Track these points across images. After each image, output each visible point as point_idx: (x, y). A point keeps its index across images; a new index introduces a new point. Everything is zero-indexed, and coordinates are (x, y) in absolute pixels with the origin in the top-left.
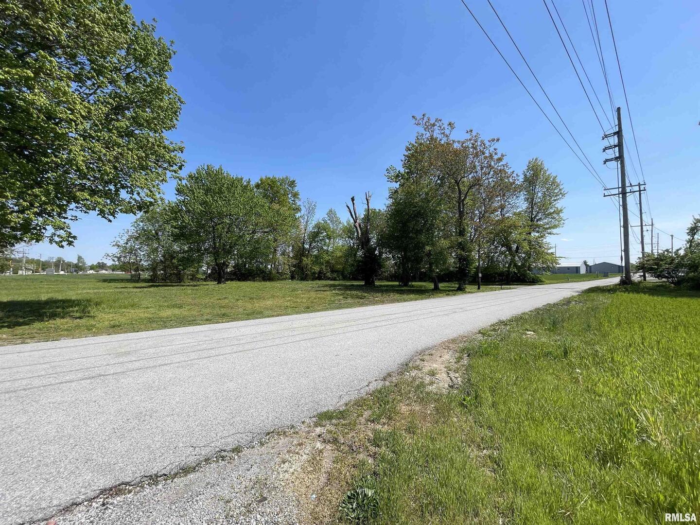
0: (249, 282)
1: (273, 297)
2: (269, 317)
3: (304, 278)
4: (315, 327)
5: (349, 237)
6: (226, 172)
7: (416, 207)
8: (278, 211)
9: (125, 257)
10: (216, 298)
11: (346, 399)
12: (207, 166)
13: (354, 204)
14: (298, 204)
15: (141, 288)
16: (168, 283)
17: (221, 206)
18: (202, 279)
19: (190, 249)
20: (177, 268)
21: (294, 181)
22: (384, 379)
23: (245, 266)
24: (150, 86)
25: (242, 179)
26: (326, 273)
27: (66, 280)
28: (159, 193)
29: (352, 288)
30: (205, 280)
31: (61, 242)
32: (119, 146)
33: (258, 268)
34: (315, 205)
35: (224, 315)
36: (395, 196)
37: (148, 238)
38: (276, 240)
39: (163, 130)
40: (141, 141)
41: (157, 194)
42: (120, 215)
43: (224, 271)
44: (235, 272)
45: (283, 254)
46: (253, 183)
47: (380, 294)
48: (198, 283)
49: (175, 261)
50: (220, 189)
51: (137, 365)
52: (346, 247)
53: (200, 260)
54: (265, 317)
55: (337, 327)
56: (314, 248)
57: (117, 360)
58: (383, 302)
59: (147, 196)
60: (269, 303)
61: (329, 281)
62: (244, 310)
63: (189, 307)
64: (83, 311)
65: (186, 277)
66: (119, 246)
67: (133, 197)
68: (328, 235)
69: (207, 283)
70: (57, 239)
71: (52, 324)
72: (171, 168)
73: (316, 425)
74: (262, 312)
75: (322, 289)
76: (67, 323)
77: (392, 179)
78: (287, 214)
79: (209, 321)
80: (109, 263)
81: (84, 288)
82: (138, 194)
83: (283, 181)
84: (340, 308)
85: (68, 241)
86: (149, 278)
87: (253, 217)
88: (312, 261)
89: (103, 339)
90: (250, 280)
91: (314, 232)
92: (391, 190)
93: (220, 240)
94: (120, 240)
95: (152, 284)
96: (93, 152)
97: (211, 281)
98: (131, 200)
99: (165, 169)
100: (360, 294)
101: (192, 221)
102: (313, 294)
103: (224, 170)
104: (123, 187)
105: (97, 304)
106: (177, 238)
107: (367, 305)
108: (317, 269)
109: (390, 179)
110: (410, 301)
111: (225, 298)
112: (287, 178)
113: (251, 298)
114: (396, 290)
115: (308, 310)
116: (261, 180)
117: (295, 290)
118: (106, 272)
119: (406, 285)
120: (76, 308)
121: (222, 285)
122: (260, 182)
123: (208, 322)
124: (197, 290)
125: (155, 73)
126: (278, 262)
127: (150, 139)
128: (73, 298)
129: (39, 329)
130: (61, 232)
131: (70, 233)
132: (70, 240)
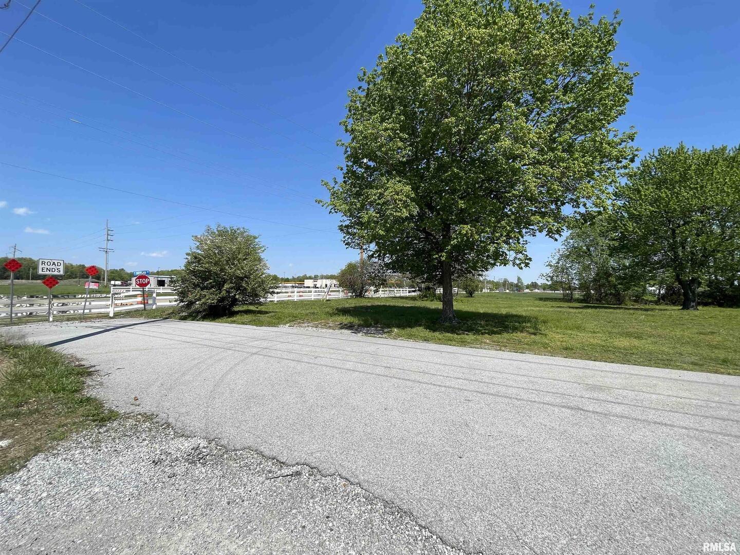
9: (557, 276)
15: (577, 308)
16: (604, 304)
17: (687, 199)
18: (651, 301)
19: (635, 264)
20: (615, 287)
27: (513, 297)
30: (657, 303)
31: (520, 264)
37: (579, 256)
44: (712, 294)
48: (647, 307)
49: (612, 279)
50: (683, 175)
53: (648, 278)
63: (653, 340)
64: (535, 328)
65: (627, 298)
66: (551, 266)
70: (518, 262)
71: (519, 335)
76: (526, 337)
80: (540, 282)
81: (528, 306)
86: (582, 298)
94: (552, 259)
95: (586, 304)
101: (639, 228)
105: (544, 322)
106: (613, 251)
111: (713, 333)
118: (539, 291)
120: (529, 325)
121: (692, 312)
128: (524, 314)
129: (508, 340)
130: (520, 256)
131: (527, 256)
132: (527, 261)
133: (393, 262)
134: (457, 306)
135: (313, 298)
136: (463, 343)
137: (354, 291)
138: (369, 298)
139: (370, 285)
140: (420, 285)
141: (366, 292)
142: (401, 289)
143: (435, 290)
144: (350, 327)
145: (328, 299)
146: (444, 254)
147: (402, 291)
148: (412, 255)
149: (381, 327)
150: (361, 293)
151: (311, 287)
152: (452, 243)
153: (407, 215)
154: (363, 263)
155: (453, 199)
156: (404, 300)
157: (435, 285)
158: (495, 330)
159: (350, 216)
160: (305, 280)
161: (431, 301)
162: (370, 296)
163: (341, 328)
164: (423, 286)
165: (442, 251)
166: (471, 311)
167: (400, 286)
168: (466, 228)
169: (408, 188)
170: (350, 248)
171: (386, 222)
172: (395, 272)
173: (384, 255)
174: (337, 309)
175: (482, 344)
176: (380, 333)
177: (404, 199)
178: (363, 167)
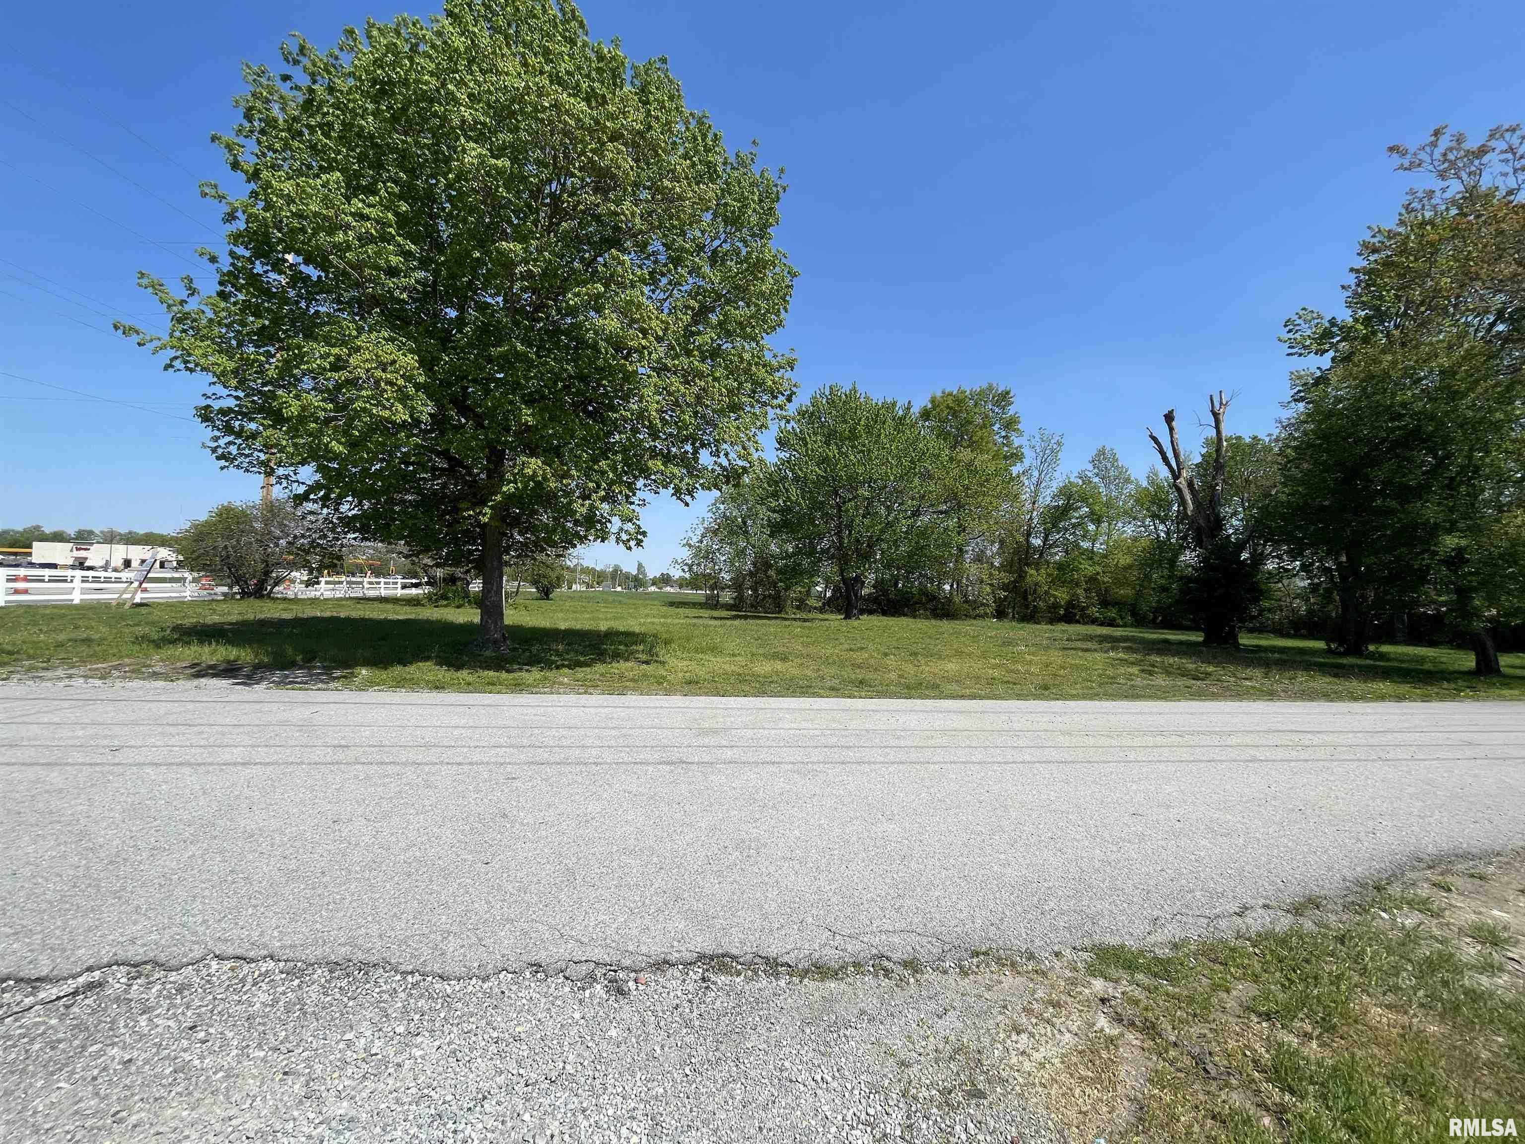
0: (903, 618)
1: (959, 654)
2: (953, 697)
3: (1029, 616)
4: (1070, 734)
5: (1154, 516)
6: (863, 395)
7: (1400, 417)
8: (970, 464)
9: (699, 565)
10: (847, 646)
11: (1171, 931)
12: (831, 388)
13: (1171, 429)
14: (1016, 444)
15: (721, 618)
17: (854, 465)
18: (815, 608)
19: (798, 552)
20: (775, 584)
21: (1008, 393)
22: (1297, 910)
23: (896, 585)
24: (746, 260)
25: (894, 404)
26: (1088, 607)
27: (625, 600)
28: (757, 450)
29: (1164, 648)
30: (821, 610)
31: (628, 541)
32: (701, 375)
33: (923, 592)
34: (1059, 443)
35: (861, 682)
36: (1314, 395)
37: (732, 533)
38: (962, 529)
39: (764, 335)
40: (731, 362)
41: (752, 450)
42: (700, 494)
43: (856, 596)
44: (876, 598)
45: (979, 558)
46: (916, 410)
47: (1258, 673)
48: (810, 616)
49: (771, 573)
50: (853, 430)
51: (729, 754)
52: (1145, 543)
53: (813, 573)
54: (947, 697)
55: (1129, 743)
56: (1055, 545)
57: (700, 742)
58: (1271, 695)
59: (739, 457)
60: (952, 666)
61: (1094, 627)
62: (900, 676)
63: (799, 661)
64: (650, 652)
65: (789, 602)
66: (690, 546)
67: (719, 461)
68: (1092, 513)
69: (826, 616)
70: (624, 537)
71: (623, 666)
72: (775, 402)
73: (1092, 971)
74: (936, 687)
75: (1079, 644)
76: (632, 669)
77: (1305, 347)
78: (991, 468)
79: (835, 691)
80: (676, 573)
81: (647, 616)
82: (726, 455)
83: (980, 396)
84: (1133, 696)
85: (637, 539)
86: (732, 602)
87: (916, 481)
88: (1049, 575)
89: (677, 700)
90: (905, 615)
91: (1055, 507)
92: (1300, 377)
93: (850, 532)
94: (692, 535)
95: (735, 613)
96: (670, 394)
97: (832, 612)
98: (716, 467)
99: (765, 404)
100: (1191, 666)
101: (803, 498)
102: (1056, 657)
103: (861, 390)
104: (703, 445)
105: (667, 643)
106: (775, 529)
107: (1214, 697)
108: (1062, 595)
109: (1298, 348)
110: (1371, 700)
111: (862, 649)
112: (990, 388)
113: (915, 654)
114: (1316, 664)
115: (1047, 693)
116: (933, 401)
117: (1010, 644)
118: (673, 590)
119: (1356, 650)
120: (641, 647)
121: (854, 623)
122: (930, 406)
123: (833, 693)
124: (810, 628)
125: (753, 235)
126: (968, 579)
127: (747, 356)
128: (637, 630)
129: (602, 675)
130: (629, 526)
131: (639, 527)
132: (638, 537)
133: (364, 515)
134: (511, 617)
135: (77, 598)
136: (518, 687)
137: (238, 580)
138: (285, 599)
139: (293, 566)
140: (431, 572)
141: (276, 584)
142: (382, 580)
143: (468, 584)
144: (229, 671)
145: (137, 600)
146: (487, 510)
147: (385, 583)
148: (416, 505)
149: (324, 668)
150: (261, 585)
151: (65, 567)
152: (505, 489)
153: (407, 417)
154: (271, 509)
155: (511, 403)
156: (389, 606)
157: (468, 571)
158: (582, 659)
159: (236, 389)
160: (35, 544)
161: (458, 607)
162: (290, 594)
163: (198, 675)
164: (439, 573)
165: (484, 503)
166: (542, 626)
167: (378, 572)
168: (534, 465)
169: (411, 360)
170: (231, 468)
171: (349, 425)
172: (367, 539)
173: (341, 497)
174: (176, 628)
175: (553, 687)
176: (322, 681)
177: (401, 382)
178: (285, 273)
